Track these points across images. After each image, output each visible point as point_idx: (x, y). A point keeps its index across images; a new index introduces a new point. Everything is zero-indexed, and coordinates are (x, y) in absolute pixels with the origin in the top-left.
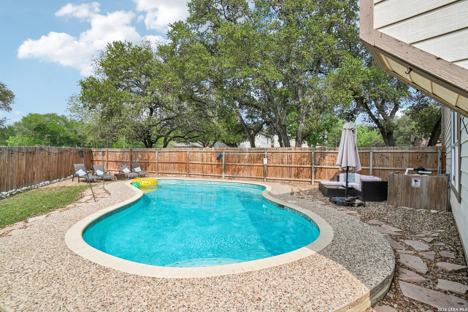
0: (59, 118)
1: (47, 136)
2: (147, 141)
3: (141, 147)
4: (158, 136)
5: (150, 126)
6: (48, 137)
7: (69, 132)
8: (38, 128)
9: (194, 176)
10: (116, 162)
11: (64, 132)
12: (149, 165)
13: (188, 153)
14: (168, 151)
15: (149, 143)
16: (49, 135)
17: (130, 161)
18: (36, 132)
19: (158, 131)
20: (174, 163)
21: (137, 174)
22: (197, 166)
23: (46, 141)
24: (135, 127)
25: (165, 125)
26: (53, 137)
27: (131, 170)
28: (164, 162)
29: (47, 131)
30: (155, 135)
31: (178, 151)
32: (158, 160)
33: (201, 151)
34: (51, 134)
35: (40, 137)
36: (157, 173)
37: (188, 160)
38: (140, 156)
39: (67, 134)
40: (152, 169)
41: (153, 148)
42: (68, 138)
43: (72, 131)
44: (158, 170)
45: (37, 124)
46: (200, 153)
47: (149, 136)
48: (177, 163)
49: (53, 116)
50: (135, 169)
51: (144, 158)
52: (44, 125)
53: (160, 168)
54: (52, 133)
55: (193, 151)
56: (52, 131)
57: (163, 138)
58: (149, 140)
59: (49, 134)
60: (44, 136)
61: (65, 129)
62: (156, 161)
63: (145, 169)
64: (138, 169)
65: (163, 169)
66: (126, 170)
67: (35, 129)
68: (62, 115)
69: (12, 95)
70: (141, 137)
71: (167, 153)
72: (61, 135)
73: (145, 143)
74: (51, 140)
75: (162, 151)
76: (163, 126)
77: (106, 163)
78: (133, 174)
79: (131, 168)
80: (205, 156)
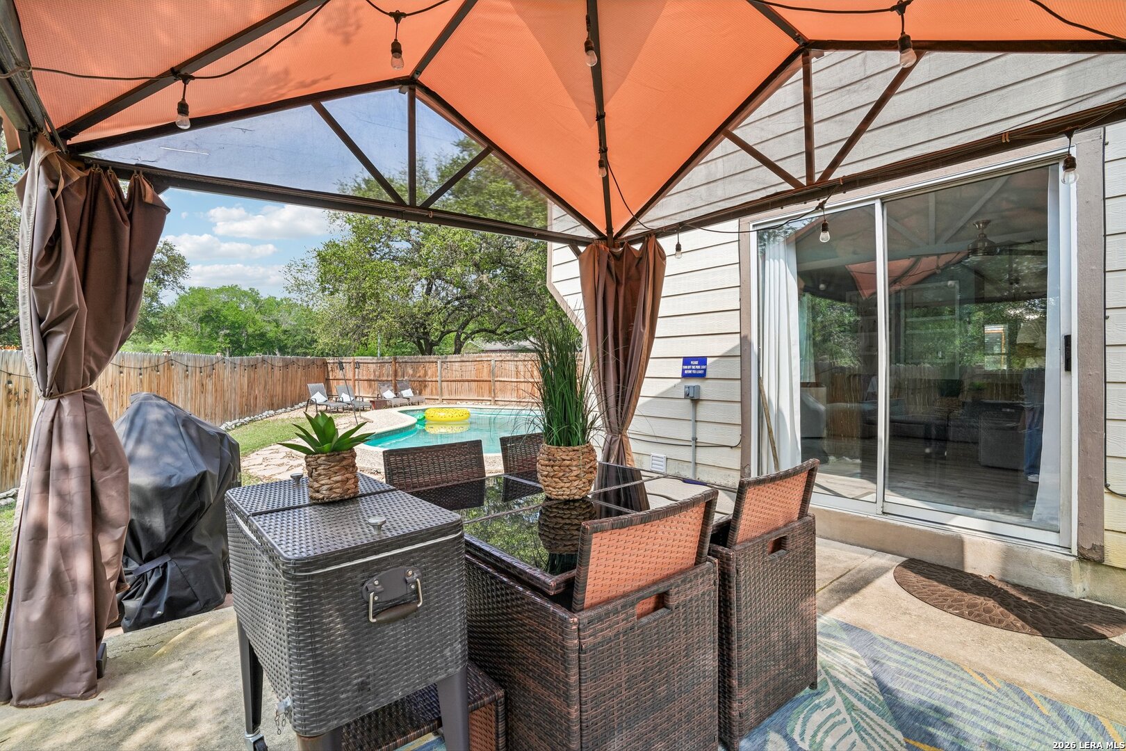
0: (245, 294)
1: (223, 332)
2: (422, 341)
3: (410, 354)
4: (442, 332)
5: (428, 314)
6: (226, 335)
7: (265, 323)
8: (206, 317)
9: (503, 403)
10: (369, 380)
11: (254, 323)
12: (425, 386)
13: (493, 362)
14: (459, 360)
15: (427, 347)
16: (228, 331)
17: (393, 378)
18: (203, 325)
19: (444, 323)
20: (468, 381)
21: (406, 401)
22: (509, 386)
23: (222, 342)
24: (402, 317)
25: (457, 308)
26: (233, 335)
27: (396, 394)
28: (452, 379)
29: (223, 322)
30: (436, 330)
31: (475, 359)
32: (441, 377)
33: (516, 359)
34: (230, 329)
35: (210, 336)
36: (440, 399)
37: (494, 375)
38: (411, 372)
39: (261, 327)
40: (432, 393)
41: (434, 354)
42: (262, 335)
43: (269, 322)
44: (442, 394)
45: (206, 309)
46: (513, 363)
47: (427, 334)
48: (475, 381)
49: (233, 291)
50: (402, 392)
51: (418, 375)
52: (218, 311)
53: (445, 390)
54: (233, 326)
55: (500, 359)
56: (233, 322)
57: (453, 335)
58: (427, 341)
59: (227, 329)
60: (217, 333)
61: (258, 317)
62: (438, 379)
63: (420, 393)
64: (408, 393)
65: (450, 393)
66: (389, 395)
67: (201, 320)
68: (250, 289)
69: (183, 263)
70: (411, 336)
71: (457, 364)
72: (250, 330)
73: (419, 345)
74: (231, 342)
75: (448, 360)
76: (453, 311)
77: (351, 383)
78: (399, 401)
79: (396, 392)
80: (521, 368)
